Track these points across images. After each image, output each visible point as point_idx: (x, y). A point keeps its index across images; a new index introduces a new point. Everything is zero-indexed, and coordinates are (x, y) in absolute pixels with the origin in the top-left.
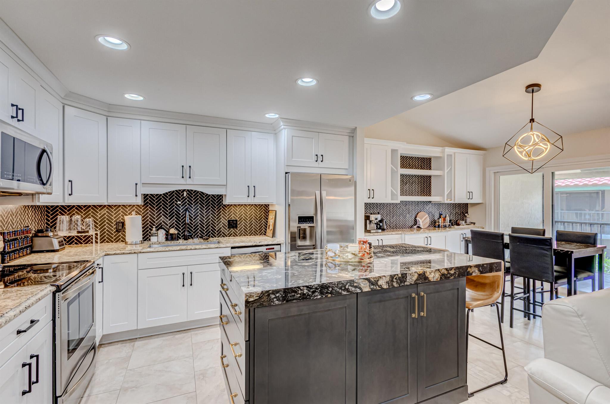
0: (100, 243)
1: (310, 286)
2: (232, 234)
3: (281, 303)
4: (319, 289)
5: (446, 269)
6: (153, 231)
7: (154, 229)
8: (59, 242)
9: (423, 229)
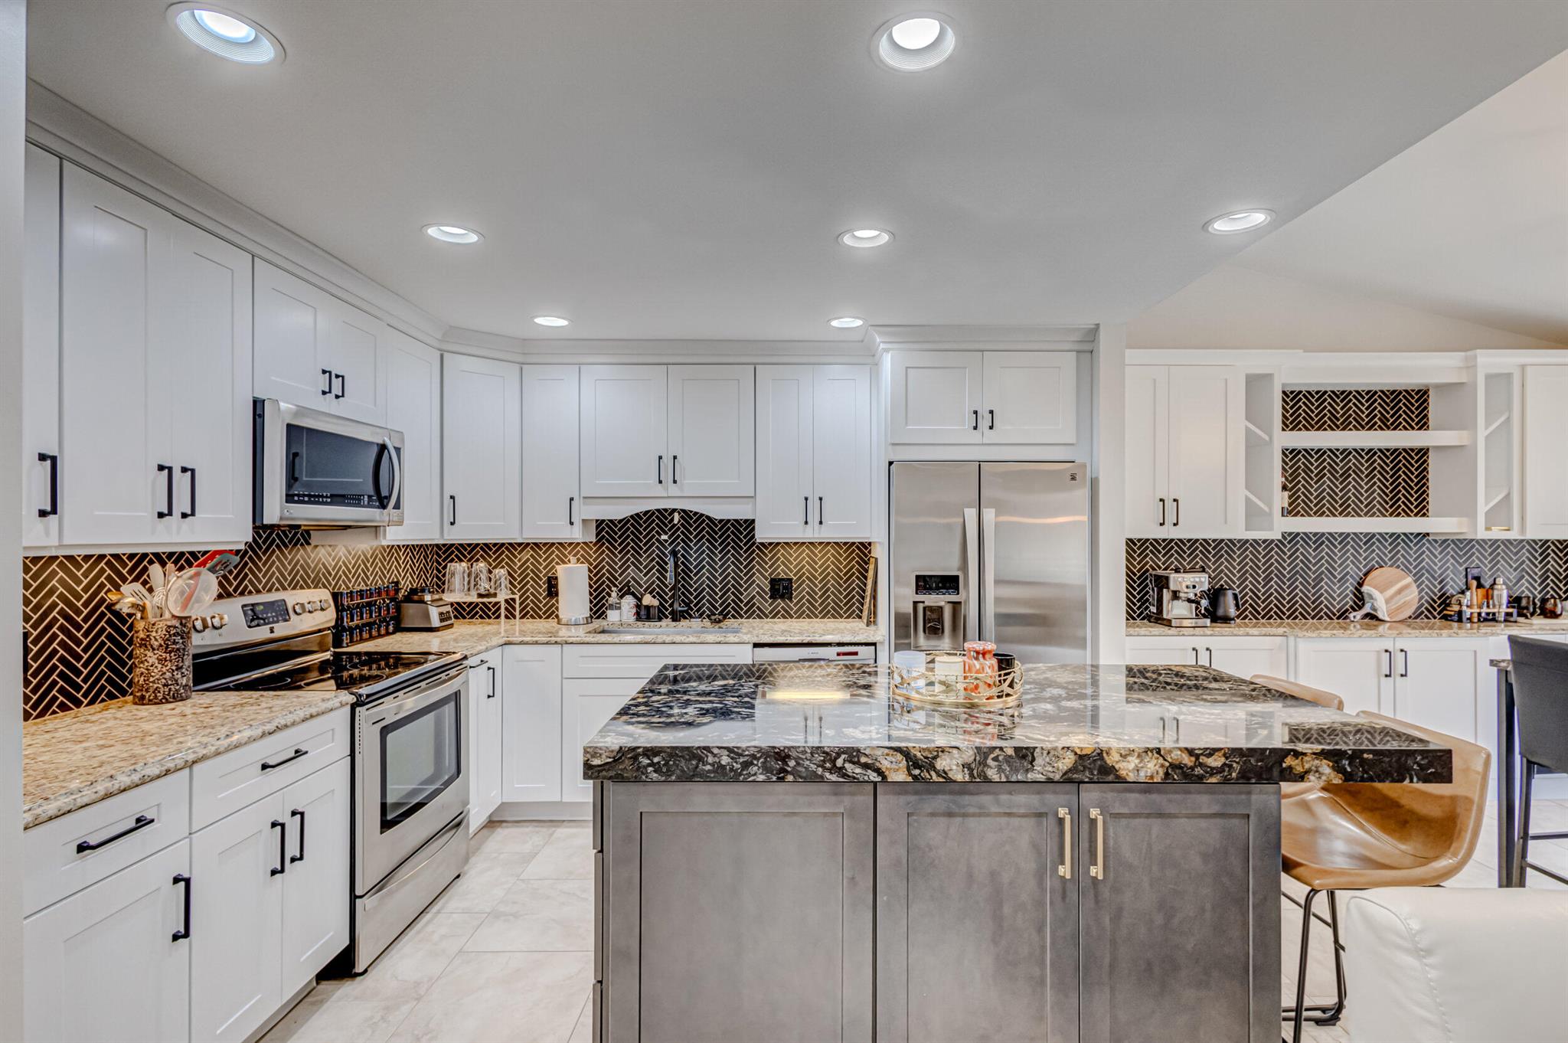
0: (521, 618)
1: (738, 748)
2: (779, 612)
3: (663, 778)
4: (762, 760)
5: (1190, 752)
6: (611, 599)
7: (614, 594)
8: (441, 614)
9: (1388, 625)
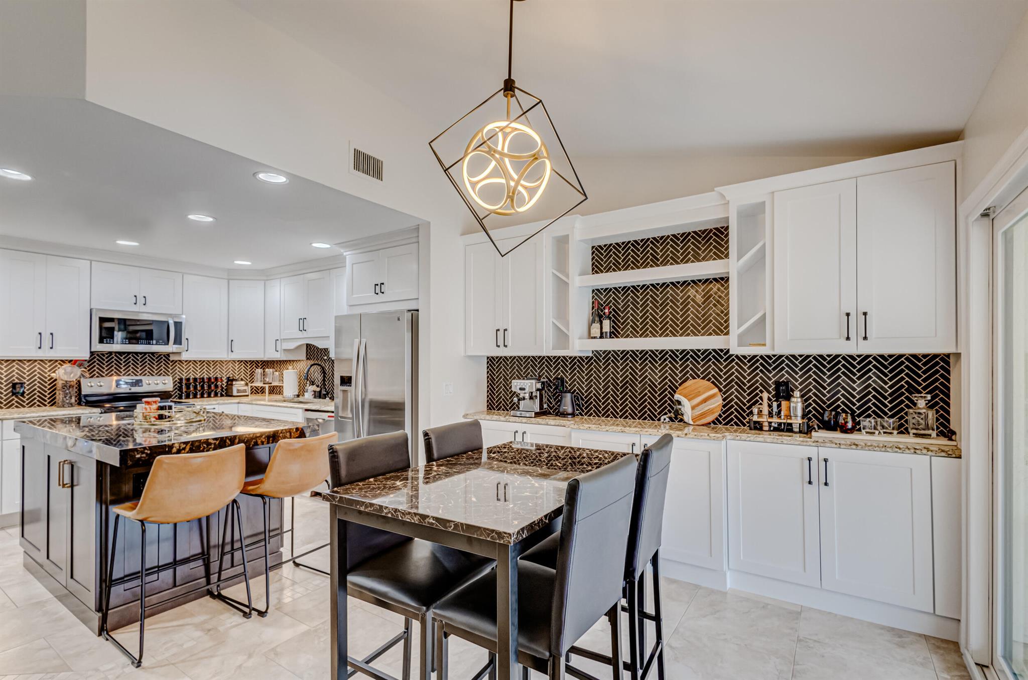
7: (308, 385)
9: (691, 428)
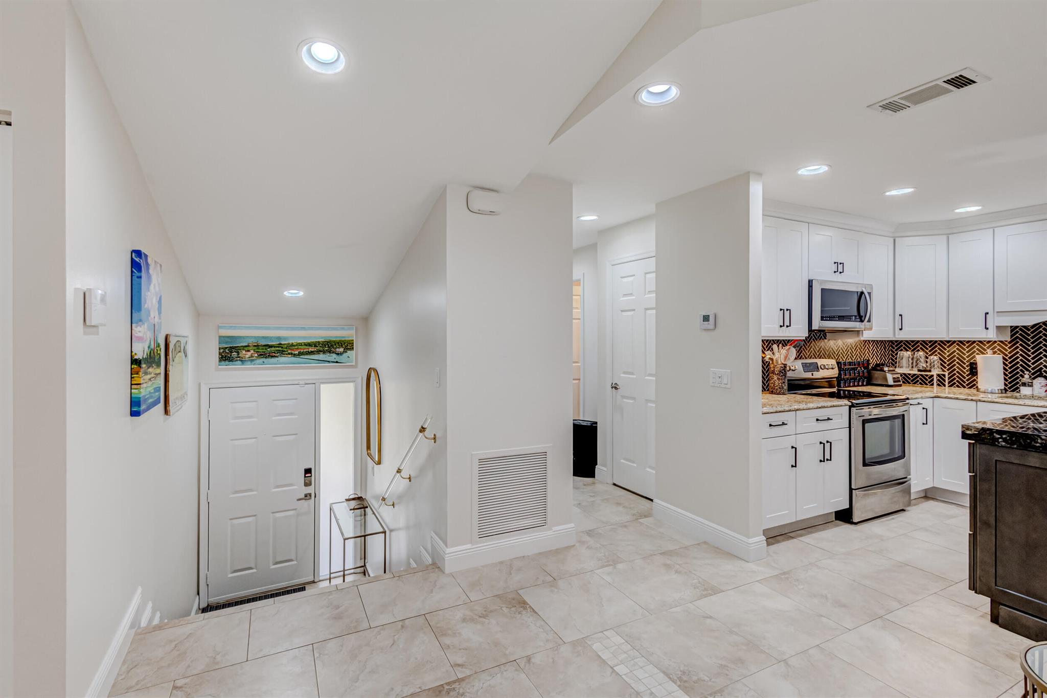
0: (949, 386)
3: (1009, 446)
6: (1024, 379)
7: (1027, 376)
8: (894, 378)
